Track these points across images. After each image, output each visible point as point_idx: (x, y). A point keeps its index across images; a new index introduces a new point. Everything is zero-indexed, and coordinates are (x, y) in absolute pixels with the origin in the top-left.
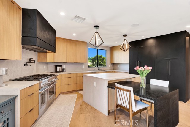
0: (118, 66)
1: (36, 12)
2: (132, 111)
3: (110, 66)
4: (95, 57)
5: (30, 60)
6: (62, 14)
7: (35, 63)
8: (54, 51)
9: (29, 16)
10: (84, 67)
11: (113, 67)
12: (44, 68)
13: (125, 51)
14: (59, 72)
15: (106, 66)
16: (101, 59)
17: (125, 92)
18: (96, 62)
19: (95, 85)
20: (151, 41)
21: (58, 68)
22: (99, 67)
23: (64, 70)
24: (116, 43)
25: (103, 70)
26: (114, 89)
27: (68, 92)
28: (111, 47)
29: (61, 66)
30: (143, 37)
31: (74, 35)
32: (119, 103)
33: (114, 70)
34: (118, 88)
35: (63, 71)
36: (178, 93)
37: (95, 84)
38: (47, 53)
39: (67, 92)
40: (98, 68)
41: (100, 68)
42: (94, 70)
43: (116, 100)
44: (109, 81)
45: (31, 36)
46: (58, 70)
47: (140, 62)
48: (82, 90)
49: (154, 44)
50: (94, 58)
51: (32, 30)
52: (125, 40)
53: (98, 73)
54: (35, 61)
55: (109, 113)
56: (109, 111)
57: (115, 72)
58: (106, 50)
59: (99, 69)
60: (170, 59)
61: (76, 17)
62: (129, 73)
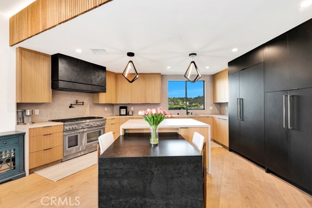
3: (211, 108)
5: (77, 102)
7: (83, 105)
12: (106, 110)
14: (123, 115)
21: (122, 110)
22: (187, 109)
28: (213, 75)
29: (126, 108)
40: (185, 111)
41: (189, 111)
42: (178, 114)
54: (83, 102)
58: (204, 81)
59: (188, 113)
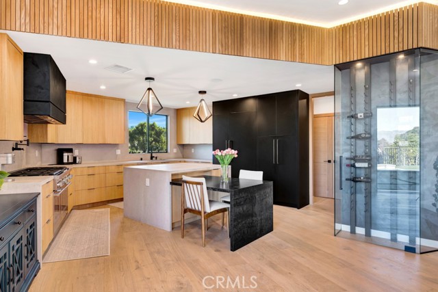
0: (193, 150)
1: (48, 59)
2: (205, 213)
3: (175, 151)
4: (137, 128)
6: (93, 62)
8: (63, 121)
9: (37, 66)
10: (118, 152)
11: (182, 153)
12: (37, 155)
13: (202, 121)
14: (68, 163)
15: (167, 150)
16: (153, 133)
17: (195, 186)
18: (139, 141)
19: (148, 183)
20: (251, 103)
21: (65, 155)
22: (152, 153)
23: (78, 160)
24: (188, 102)
25: (161, 159)
26: (181, 185)
27: (88, 206)
28: (177, 110)
29: (70, 151)
30: (235, 96)
31: (103, 87)
32: (189, 206)
33: (183, 158)
34: (186, 182)
35: (75, 162)
36: (272, 187)
37: (148, 181)
38: (49, 125)
39: (86, 204)
40: (150, 154)
41: (154, 155)
42: (141, 159)
43: (184, 202)
44: (172, 175)
45: (40, 100)
46: (65, 160)
47: (232, 142)
48: (121, 200)
49: (255, 110)
50: (135, 130)
51: (42, 89)
52: (203, 102)
53: (151, 164)
54: (28, 141)
55: (173, 229)
56: (173, 224)
57: (185, 162)
58: (167, 116)
59: (152, 158)
60: (278, 137)
61: (117, 66)
62: (213, 163)
